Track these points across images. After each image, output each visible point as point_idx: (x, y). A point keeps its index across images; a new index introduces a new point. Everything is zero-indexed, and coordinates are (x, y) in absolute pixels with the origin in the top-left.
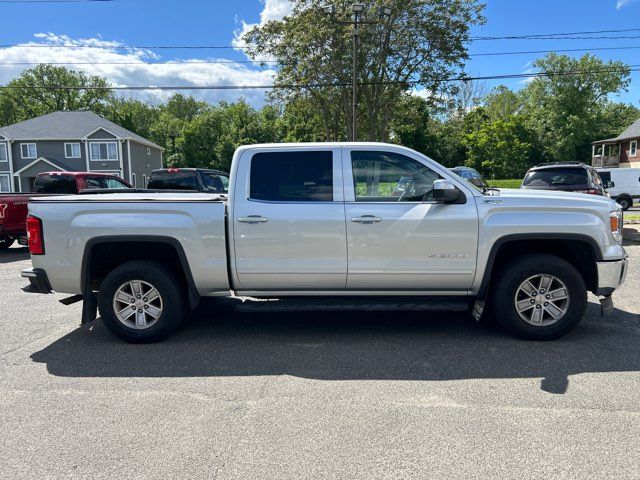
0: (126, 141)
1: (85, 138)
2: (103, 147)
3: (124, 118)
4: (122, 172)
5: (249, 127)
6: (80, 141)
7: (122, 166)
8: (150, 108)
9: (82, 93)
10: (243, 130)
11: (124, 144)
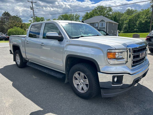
0: (107, 22)
1: (99, 22)
2: (102, 24)
3: (114, 16)
4: (106, 29)
5: (148, 16)
6: (98, 23)
7: (106, 28)
8: (121, 13)
9: (106, 11)
10: (146, 17)
11: (107, 23)
